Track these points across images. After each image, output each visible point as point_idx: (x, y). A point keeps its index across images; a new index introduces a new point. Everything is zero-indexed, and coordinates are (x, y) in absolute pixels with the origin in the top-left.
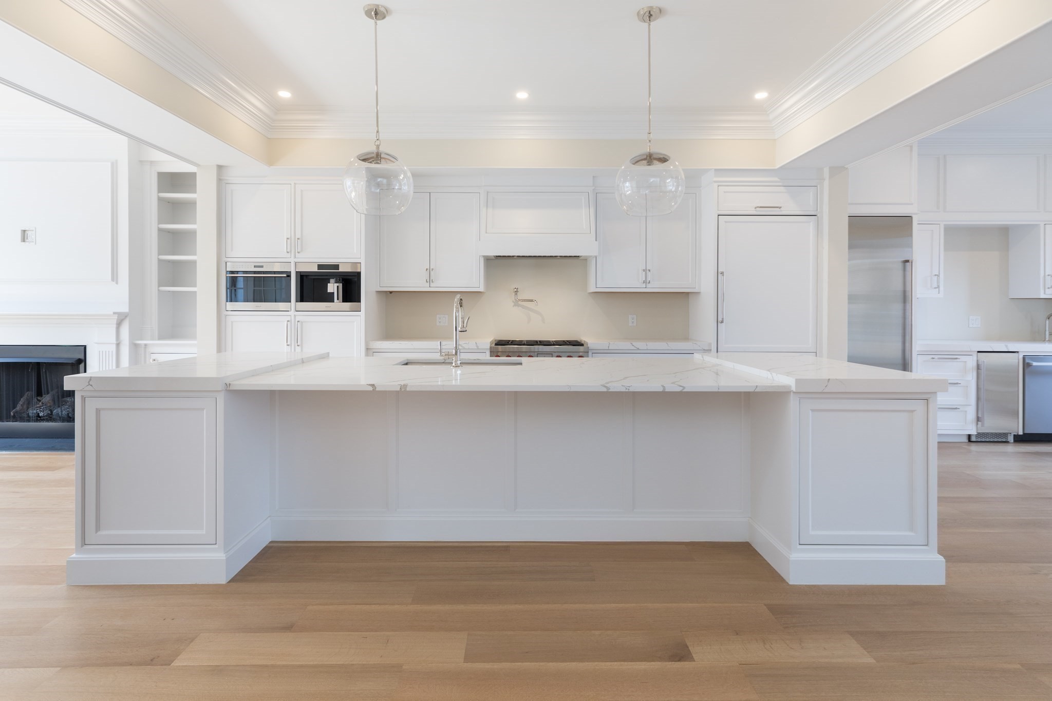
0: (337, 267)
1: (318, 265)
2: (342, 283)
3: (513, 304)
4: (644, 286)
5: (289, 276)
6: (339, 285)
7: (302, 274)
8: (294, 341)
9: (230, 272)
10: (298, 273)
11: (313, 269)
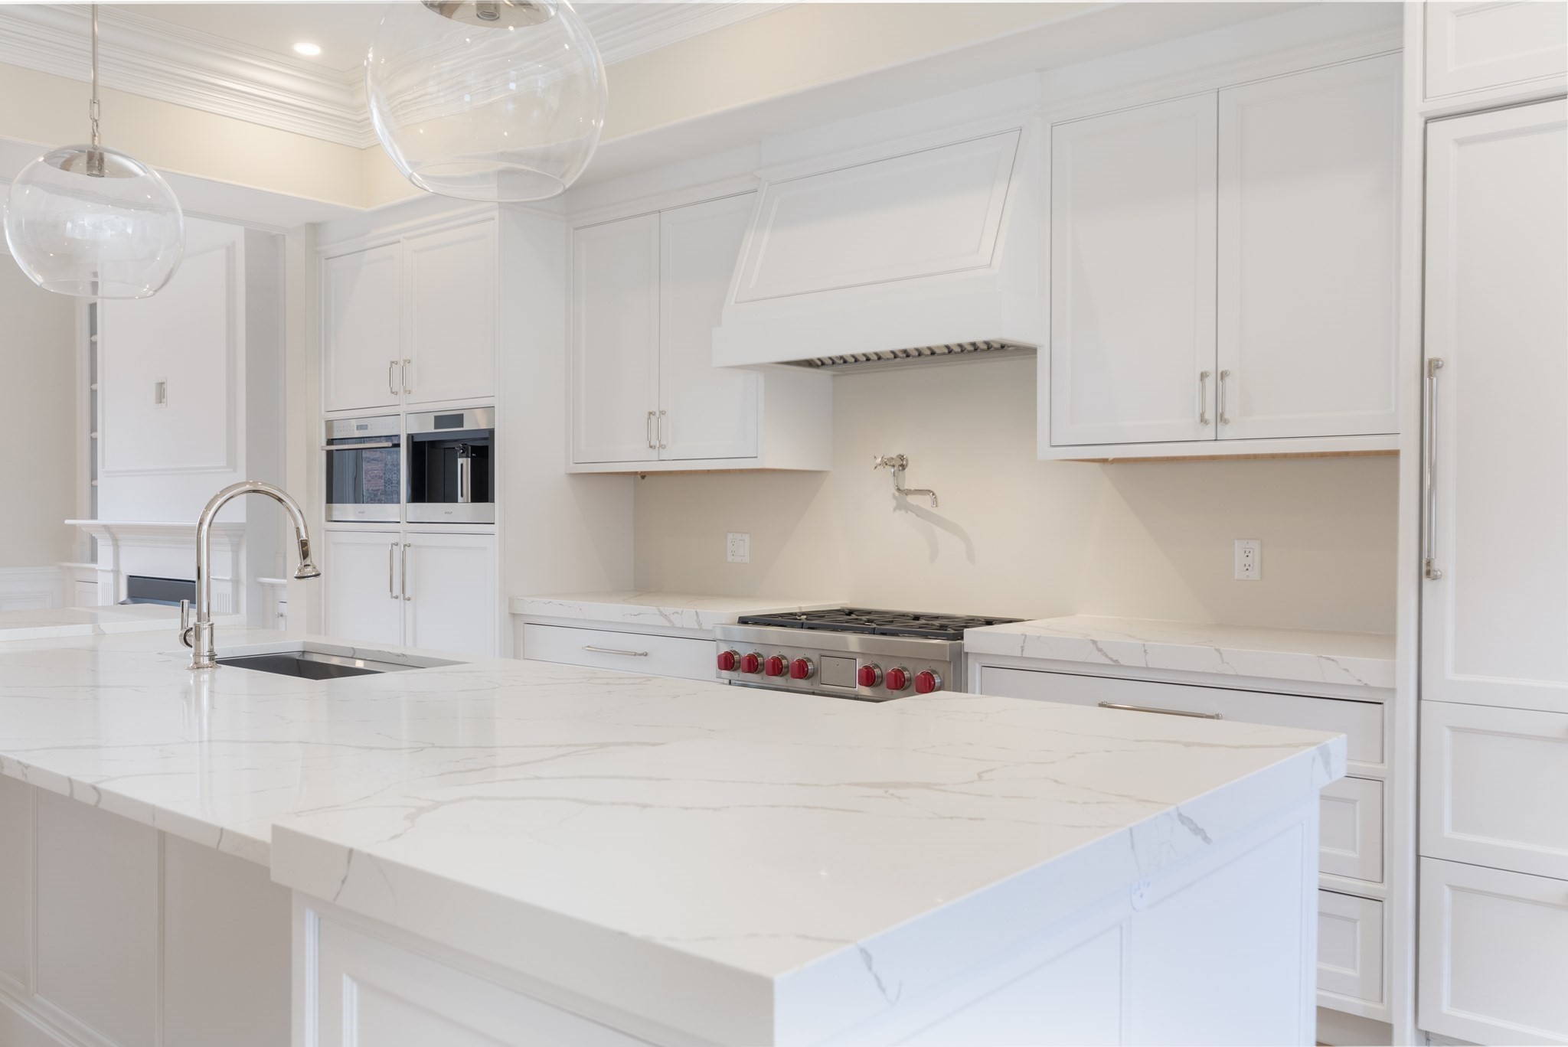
0: (458, 419)
1: (436, 417)
2: (472, 458)
3: (894, 503)
4: (1209, 432)
5: (398, 445)
6: (464, 463)
7: (416, 440)
8: (400, 589)
9: (330, 442)
10: (410, 437)
11: (426, 427)
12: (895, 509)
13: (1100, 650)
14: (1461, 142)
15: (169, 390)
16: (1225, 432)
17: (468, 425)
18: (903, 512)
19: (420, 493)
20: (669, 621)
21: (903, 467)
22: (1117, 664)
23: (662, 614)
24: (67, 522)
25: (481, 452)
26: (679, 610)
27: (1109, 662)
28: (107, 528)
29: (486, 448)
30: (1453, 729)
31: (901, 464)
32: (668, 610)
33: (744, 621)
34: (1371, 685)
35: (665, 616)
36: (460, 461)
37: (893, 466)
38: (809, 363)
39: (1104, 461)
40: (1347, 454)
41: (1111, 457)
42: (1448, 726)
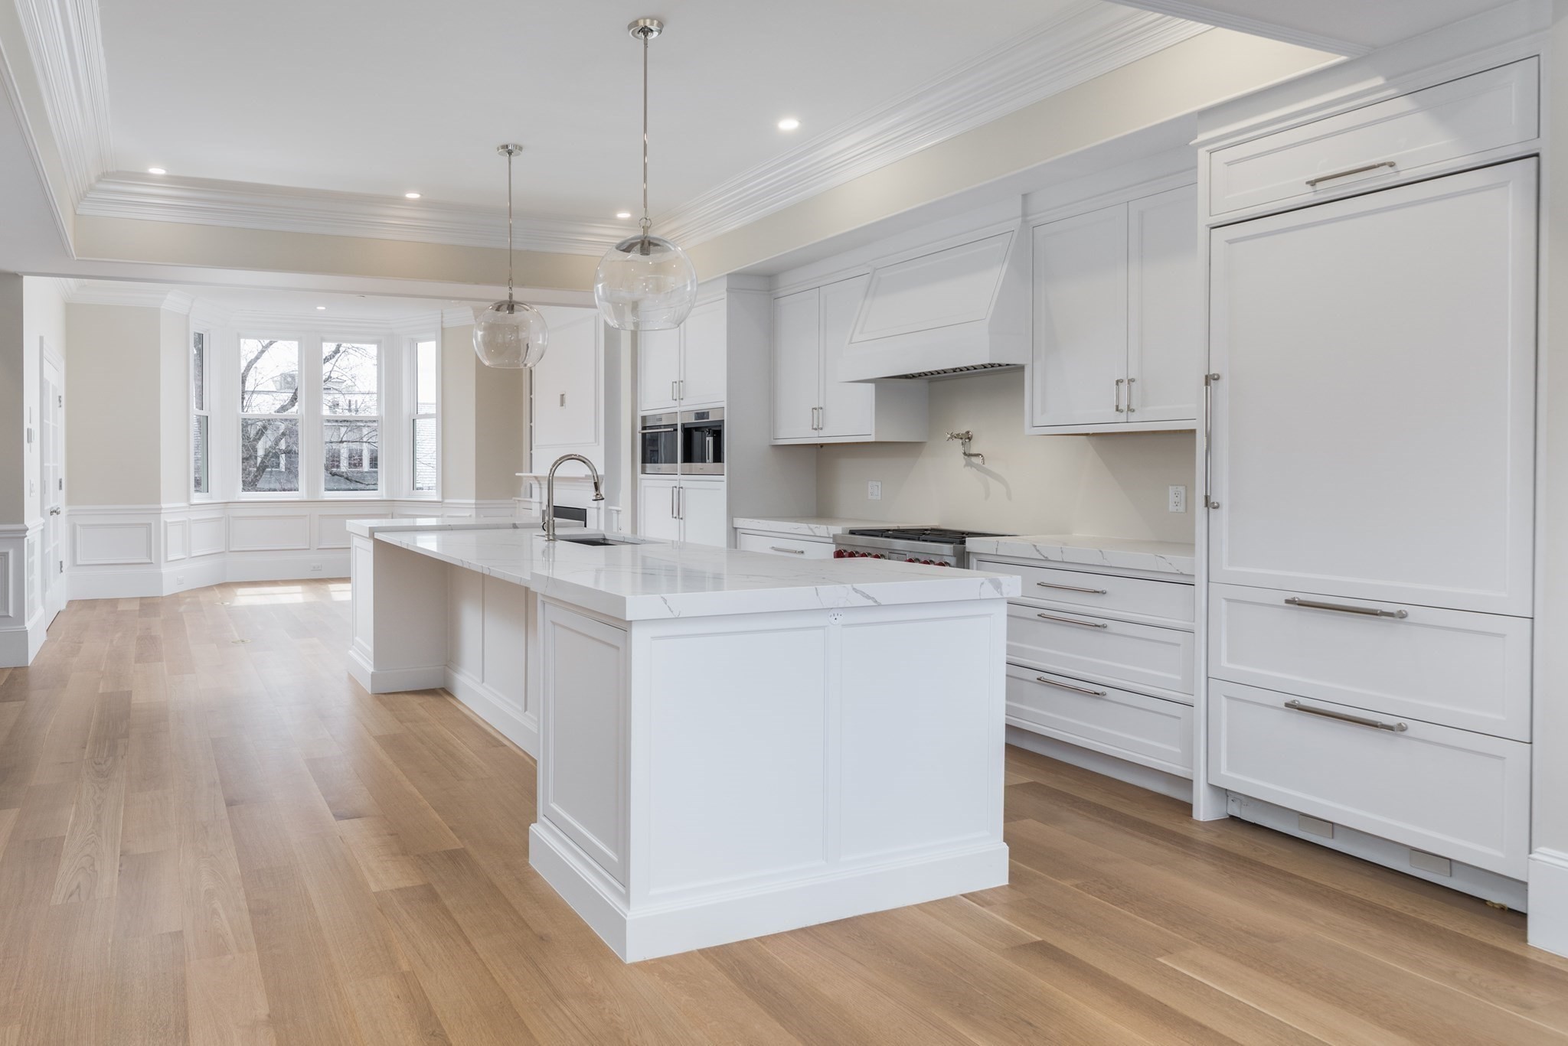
0: (706, 415)
1: (695, 413)
2: (712, 437)
3: (964, 462)
4: (1122, 417)
5: (676, 430)
6: (710, 440)
7: (686, 427)
8: (678, 512)
9: (644, 428)
10: (683, 425)
11: (691, 420)
12: (965, 466)
13: (1038, 551)
14: (1230, 242)
15: (567, 398)
16: (1133, 417)
17: (711, 419)
18: (969, 468)
19: (688, 458)
20: (813, 532)
21: (970, 439)
22: (1047, 559)
23: (809, 528)
24: (517, 474)
25: (717, 434)
26: (818, 526)
27: (1043, 558)
28: (536, 478)
29: (720, 431)
30: (1228, 600)
31: (968, 437)
32: (813, 526)
33: (852, 532)
34: (1184, 573)
35: (811, 529)
36: (707, 439)
37: (961, 439)
38: (906, 377)
39: (1087, 434)
40: (1181, 431)
41: (1091, 432)
42: (1225, 599)
